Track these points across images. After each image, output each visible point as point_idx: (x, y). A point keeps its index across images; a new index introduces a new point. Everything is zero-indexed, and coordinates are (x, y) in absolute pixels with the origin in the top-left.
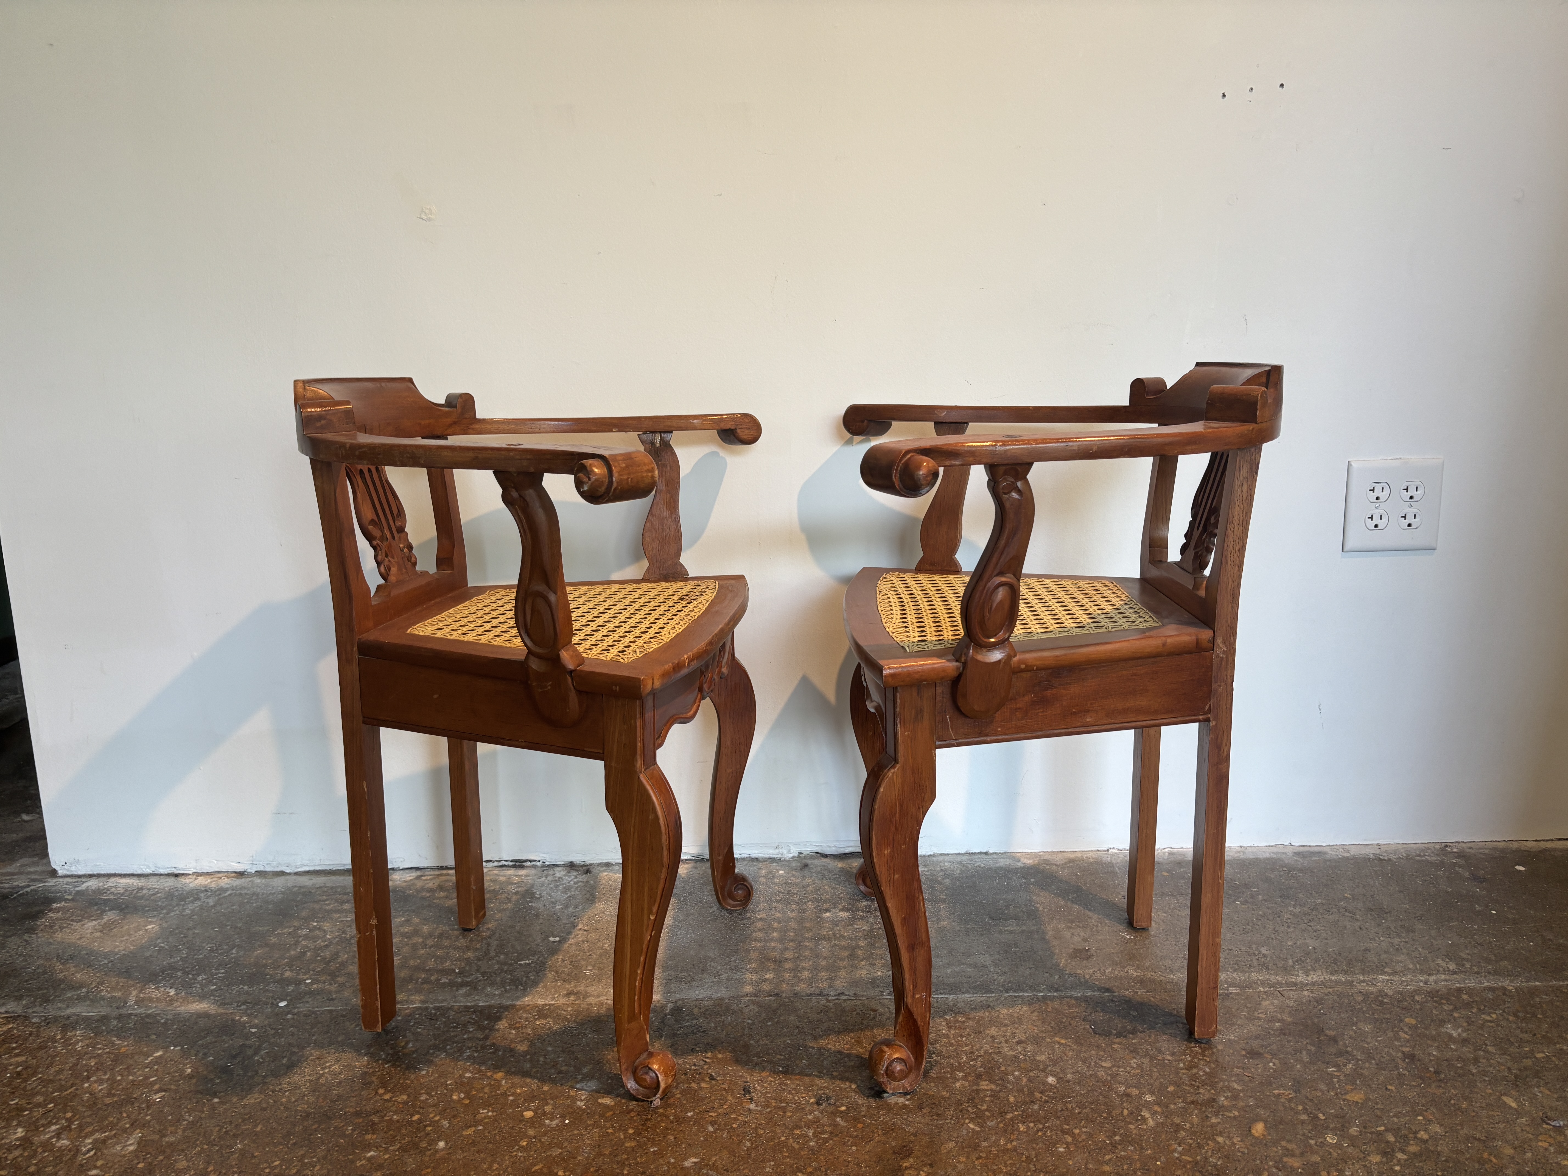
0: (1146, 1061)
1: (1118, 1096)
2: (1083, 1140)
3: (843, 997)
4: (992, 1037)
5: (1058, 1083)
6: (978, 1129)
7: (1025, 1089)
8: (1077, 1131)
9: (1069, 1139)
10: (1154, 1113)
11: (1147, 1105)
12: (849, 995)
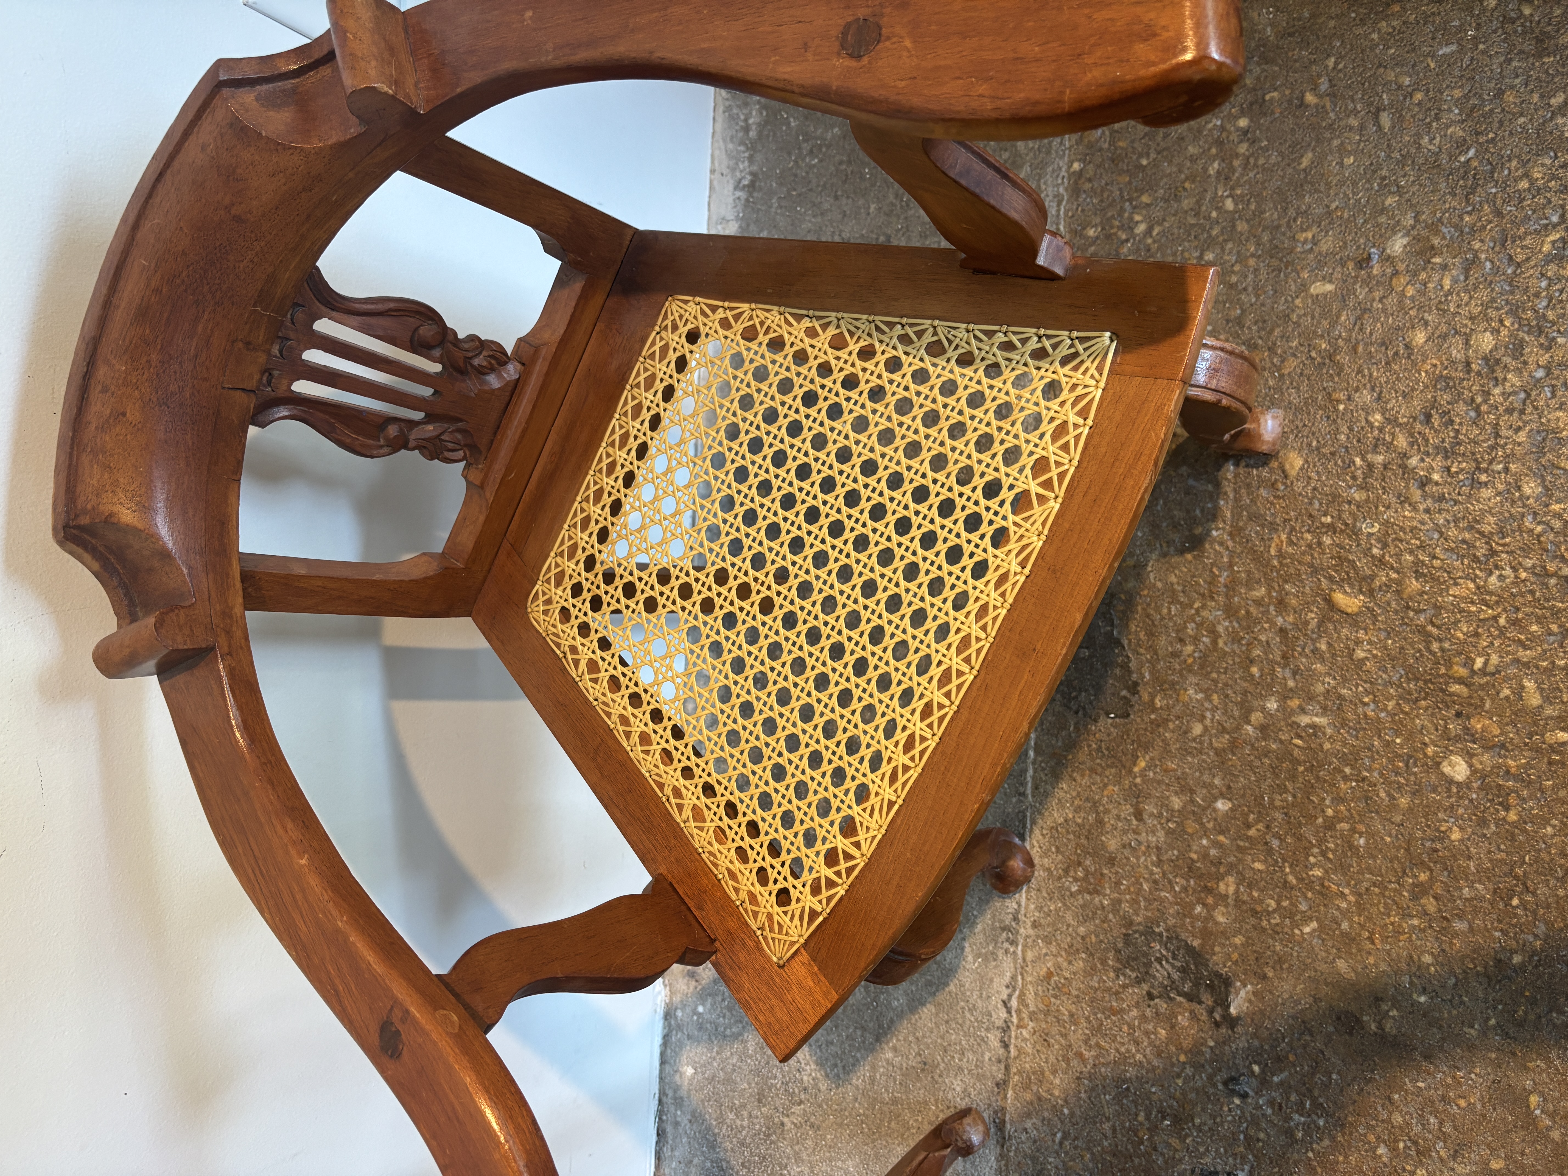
0: (1193, 679)
1: (1265, 739)
2: (1349, 810)
3: (1014, 1003)
4: (1124, 847)
5: (1230, 800)
6: (1314, 925)
7: (1241, 843)
8: (1330, 812)
9: (1345, 826)
10: (1303, 710)
11: (1286, 712)
12: (1010, 996)
